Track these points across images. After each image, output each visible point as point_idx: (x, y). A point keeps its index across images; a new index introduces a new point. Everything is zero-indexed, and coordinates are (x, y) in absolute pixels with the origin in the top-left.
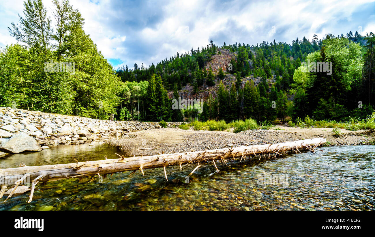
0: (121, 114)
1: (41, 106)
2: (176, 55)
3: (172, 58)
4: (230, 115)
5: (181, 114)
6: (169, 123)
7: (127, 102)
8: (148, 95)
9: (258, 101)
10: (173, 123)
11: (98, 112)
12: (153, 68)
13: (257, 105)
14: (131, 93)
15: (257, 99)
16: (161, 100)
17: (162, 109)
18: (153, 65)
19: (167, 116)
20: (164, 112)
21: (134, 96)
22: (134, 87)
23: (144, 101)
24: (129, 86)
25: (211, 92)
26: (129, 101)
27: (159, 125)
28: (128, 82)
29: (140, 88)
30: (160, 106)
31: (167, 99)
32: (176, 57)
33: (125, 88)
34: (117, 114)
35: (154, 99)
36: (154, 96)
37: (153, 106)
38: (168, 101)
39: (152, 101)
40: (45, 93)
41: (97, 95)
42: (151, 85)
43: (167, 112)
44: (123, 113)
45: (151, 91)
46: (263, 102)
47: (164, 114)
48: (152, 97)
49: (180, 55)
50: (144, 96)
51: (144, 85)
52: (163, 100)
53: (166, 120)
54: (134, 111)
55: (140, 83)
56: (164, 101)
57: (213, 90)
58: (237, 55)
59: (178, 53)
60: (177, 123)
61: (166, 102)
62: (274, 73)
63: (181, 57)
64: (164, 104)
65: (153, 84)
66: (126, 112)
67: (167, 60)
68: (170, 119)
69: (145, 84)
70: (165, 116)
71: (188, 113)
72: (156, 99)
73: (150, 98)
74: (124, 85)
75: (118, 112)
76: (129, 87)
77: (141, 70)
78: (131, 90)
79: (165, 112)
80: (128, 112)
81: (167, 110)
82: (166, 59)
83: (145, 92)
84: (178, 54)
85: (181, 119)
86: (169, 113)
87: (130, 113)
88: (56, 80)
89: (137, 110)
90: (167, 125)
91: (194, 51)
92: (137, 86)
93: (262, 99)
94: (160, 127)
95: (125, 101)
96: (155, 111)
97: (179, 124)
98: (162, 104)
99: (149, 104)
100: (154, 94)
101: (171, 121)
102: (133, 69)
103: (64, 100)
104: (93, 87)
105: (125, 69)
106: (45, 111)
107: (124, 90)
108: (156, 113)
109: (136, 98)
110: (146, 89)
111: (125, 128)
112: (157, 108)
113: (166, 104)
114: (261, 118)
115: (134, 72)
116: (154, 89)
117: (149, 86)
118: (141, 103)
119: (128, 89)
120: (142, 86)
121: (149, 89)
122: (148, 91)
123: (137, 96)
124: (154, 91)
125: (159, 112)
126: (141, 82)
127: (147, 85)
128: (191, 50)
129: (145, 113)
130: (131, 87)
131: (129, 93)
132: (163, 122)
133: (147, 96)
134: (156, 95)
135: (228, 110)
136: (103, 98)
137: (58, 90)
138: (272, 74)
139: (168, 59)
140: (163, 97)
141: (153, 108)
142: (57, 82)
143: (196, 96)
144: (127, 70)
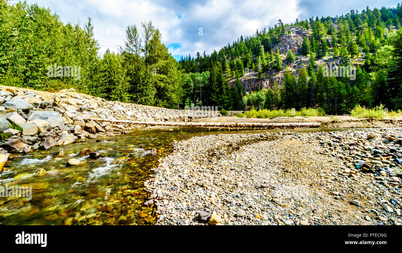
0: (186, 104)
1: (137, 100)
2: (240, 39)
3: (235, 42)
4: (297, 103)
5: (243, 103)
6: (229, 111)
7: (191, 92)
8: (210, 85)
9: (333, 87)
10: (233, 111)
11: (169, 103)
12: (215, 55)
13: (331, 91)
14: (194, 83)
15: (332, 84)
16: (221, 89)
17: (223, 99)
18: (215, 52)
19: (227, 105)
20: (224, 101)
21: (197, 86)
22: (197, 78)
23: (206, 91)
24: (192, 77)
25: (277, 77)
26: (192, 92)
27: (219, 114)
28: (191, 73)
29: (202, 79)
30: (221, 95)
31: (228, 88)
32: (239, 41)
33: (189, 79)
34: (182, 104)
35: (215, 89)
36: (215, 85)
37: (214, 95)
38: (229, 90)
39: (213, 91)
40: (139, 91)
41: (169, 90)
42: (212, 76)
43: (227, 101)
44: (187, 103)
45: (212, 80)
46: (340, 88)
47: (225, 103)
48: (214, 87)
49: (244, 38)
50: (206, 86)
51: (206, 76)
52: (224, 89)
53: (227, 109)
54: (197, 101)
55: (202, 74)
56: (224, 91)
57: (280, 75)
58: (311, 33)
59: (242, 36)
60: (238, 111)
61: (226, 91)
62: (362, 51)
63: (245, 40)
64: (225, 93)
65: (214, 74)
66: (189, 101)
67: (230, 46)
68: (231, 107)
69: (207, 74)
70: (226, 105)
71: (251, 101)
72: (217, 88)
73: (212, 88)
74: (188, 76)
75: (184, 102)
76: (192, 79)
77: (203, 57)
78: (194, 81)
79: (226, 101)
80: (192, 102)
81: (228, 99)
82: (229, 44)
83: (207, 82)
84: (242, 38)
85: (243, 107)
86: (230, 102)
87: (193, 103)
88: (146, 82)
89: (199, 100)
90: (227, 114)
91: (259, 32)
92: (199, 77)
93: (339, 85)
94: (221, 115)
95: (189, 91)
96: (216, 100)
97: (240, 112)
98: (223, 93)
99: (210, 94)
100: (215, 83)
101: (231, 110)
102: (196, 57)
103: (150, 96)
104: (167, 84)
105: (188, 58)
106: (139, 103)
107: (188, 81)
108: (217, 102)
109: (199, 89)
110: (208, 79)
111: (190, 116)
112: (218, 97)
113: (226, 93)
114: (337, 106)
115: (197, 60)
116: (215, 79)
117: (210, 77)
118: (203, 92)
119: (191, 80)
120: (204, 77)
121: (210, 79)
122: (209, 82)
123: (199, 86)
124: (215, 81)
125: (220, 101)
126: (203, 72)
127: (209, 76)
128: (256, 32)
129: (206, 102)
130: (193, 78)
131: (192, 84)
132: (223, 110)
133: (208, 86)
134: (217, 84)
135: (295, 98)
136: (173, 92)
137: (146, 89)
138: (360, 52)
139: (231, 44)
140: (224, 86)
141: (214, 98)
142: (146, 83)
143: (260, 82)
144: (190, 59)
